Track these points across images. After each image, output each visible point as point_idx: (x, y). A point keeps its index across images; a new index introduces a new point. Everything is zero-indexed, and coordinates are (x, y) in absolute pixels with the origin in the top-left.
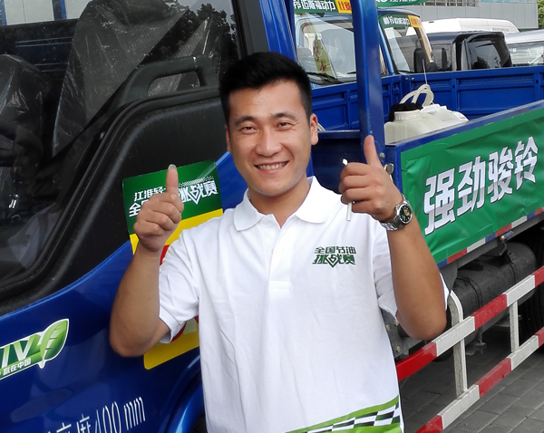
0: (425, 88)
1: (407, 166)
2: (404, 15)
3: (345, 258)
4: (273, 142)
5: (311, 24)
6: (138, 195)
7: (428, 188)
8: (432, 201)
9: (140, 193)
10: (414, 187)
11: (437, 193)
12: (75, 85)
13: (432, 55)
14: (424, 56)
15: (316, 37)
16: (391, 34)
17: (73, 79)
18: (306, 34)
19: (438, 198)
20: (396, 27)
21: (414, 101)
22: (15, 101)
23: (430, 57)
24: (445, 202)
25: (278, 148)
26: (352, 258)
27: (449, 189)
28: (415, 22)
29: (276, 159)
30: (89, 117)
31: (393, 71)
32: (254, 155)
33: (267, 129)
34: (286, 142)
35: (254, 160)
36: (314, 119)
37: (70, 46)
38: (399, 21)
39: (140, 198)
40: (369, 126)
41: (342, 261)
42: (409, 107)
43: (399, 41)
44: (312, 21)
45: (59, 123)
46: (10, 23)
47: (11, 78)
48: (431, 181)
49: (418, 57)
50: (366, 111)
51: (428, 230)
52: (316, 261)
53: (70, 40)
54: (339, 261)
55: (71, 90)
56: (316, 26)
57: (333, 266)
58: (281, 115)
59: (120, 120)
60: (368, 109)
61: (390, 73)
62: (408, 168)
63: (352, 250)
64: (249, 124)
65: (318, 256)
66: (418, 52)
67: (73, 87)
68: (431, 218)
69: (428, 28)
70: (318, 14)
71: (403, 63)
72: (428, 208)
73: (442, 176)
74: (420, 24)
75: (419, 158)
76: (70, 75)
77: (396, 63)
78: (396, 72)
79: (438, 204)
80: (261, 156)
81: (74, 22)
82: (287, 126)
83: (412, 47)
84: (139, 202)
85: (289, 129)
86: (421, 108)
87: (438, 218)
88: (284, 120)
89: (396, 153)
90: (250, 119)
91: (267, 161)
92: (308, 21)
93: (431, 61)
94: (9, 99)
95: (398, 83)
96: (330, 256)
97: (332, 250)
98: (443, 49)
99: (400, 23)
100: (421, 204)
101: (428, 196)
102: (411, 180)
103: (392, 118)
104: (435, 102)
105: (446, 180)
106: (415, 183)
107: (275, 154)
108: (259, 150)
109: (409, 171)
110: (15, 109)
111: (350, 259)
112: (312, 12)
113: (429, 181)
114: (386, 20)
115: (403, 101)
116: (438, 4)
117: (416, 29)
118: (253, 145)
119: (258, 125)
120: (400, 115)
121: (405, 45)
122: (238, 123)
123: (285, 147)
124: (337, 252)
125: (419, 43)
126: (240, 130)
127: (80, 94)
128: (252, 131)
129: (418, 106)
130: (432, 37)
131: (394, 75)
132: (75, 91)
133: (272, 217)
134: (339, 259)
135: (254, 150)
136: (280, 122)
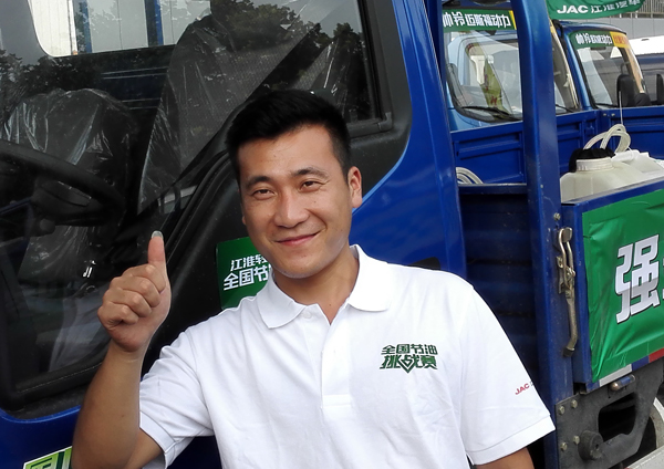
0: (618, 129)
1: (591, 230)
2: (605, 31)
3: (424, 360)
4: (295, 208)
5: (477, 44)
6: (236, 263)
7: (621, 260)
8: (627, 277)
9: (238, 261)
10: (600, 259)
11: (633, 267)
12: (167, 126)
13: (643, 83)
14: (632, 84)
15: (486, 61)
16: (586, 55)
17: (165, 119)
18: (472, 58)
19: (635, 274)
20: (594, 47)
21: (603, 146)
22: (96, 145)
23: (640, 87)
24: (645, 279)
25: (303, 216)
26: (433, 360)
27: (651, 262)
28: (620, 39)
29: (302, 231)
30: (183, 166)
31: (588, 104)
32: (272, 228)
33: (288, 191)
34: (313, 207)
35: (274, 235)
36: (356, 173)
37: (164, 78)
38: (598, 39)
39: (238, 268)
40: (539, 178)
41: (420, 363)
42: (596, 153)
43: (597, 64)
44: (479, 40)
45: (147, 173)
46: (95, 50)
47: (93, 116)
48: (624, 251)
49: (624, 85)
50: (534, 159)
51: (621, 317)
52: (384, 364)
53: (165, 70)
54: (416, 364)
55: (163, 132)
56: (483, 47)
57: (408, 371)
58: (304, 172)
59: (217, 170)
60: (537, 156)
61: (585, 107)
62: (593, 233)
63: (433, 349)
64: (263, 185)
65: (387, 357)
66: (623, 79)
67: (164, 128)
68: (626, 301)
69: (638, 47)
70: (488, 32)
71: (602, 94)
72: (620, 286)
73: (640, 245)
74: (627, 43)
75: (608, 220)
76: (163, 115)
77: (593, 94)
78: (593, 104)
79: (635, 282)
80: (282, 227)
81: (171, 47)
82: (315, 186)
83: (616, 72)
84: (237, 272)
85: (317, 190)
86: (612, 155)
87: (635, 300)
88: (309, 177)
89: (575, 214)
90: (264, 179)
91: (291, 234)
92: (473, 41)
93: (642, 91)
94: (89, 143)
95: (593, 121)
96: (403, 357)
97: (405, 348)
98: (658, 75)
99: (600, 41)
100: (612, 281)
101: (621, 271)
102: (596, 250)
103: (573, 168)
104: (633, 146)
105: (646, 250)
106: (602, 254)
107: (300, 223)
108: (278, 220)
109: (595, 237)
110: (96, 154)
111: (429, 362)
112: (479, 29)
113: (622, 252)
114: (579, 38)
115: (588, 146)
116: (655, 16)
117: (622, 50)
118: (271, 214)
119: (276, 186)
120: (582, 163)
121: (606, 70)
122: (249, 186)
123: (314, 214)
124: (412, 352)
125: (625, 68)
126: (253, 195)
127: (173, 137)
128: (268, 195)
129: (609, 151)
130: (643, 60)
131: (590, 110)
132: (167, 133)
133: (316, 308)
134: (416, 361)
135: (272, 220)
136: (304, 181)
